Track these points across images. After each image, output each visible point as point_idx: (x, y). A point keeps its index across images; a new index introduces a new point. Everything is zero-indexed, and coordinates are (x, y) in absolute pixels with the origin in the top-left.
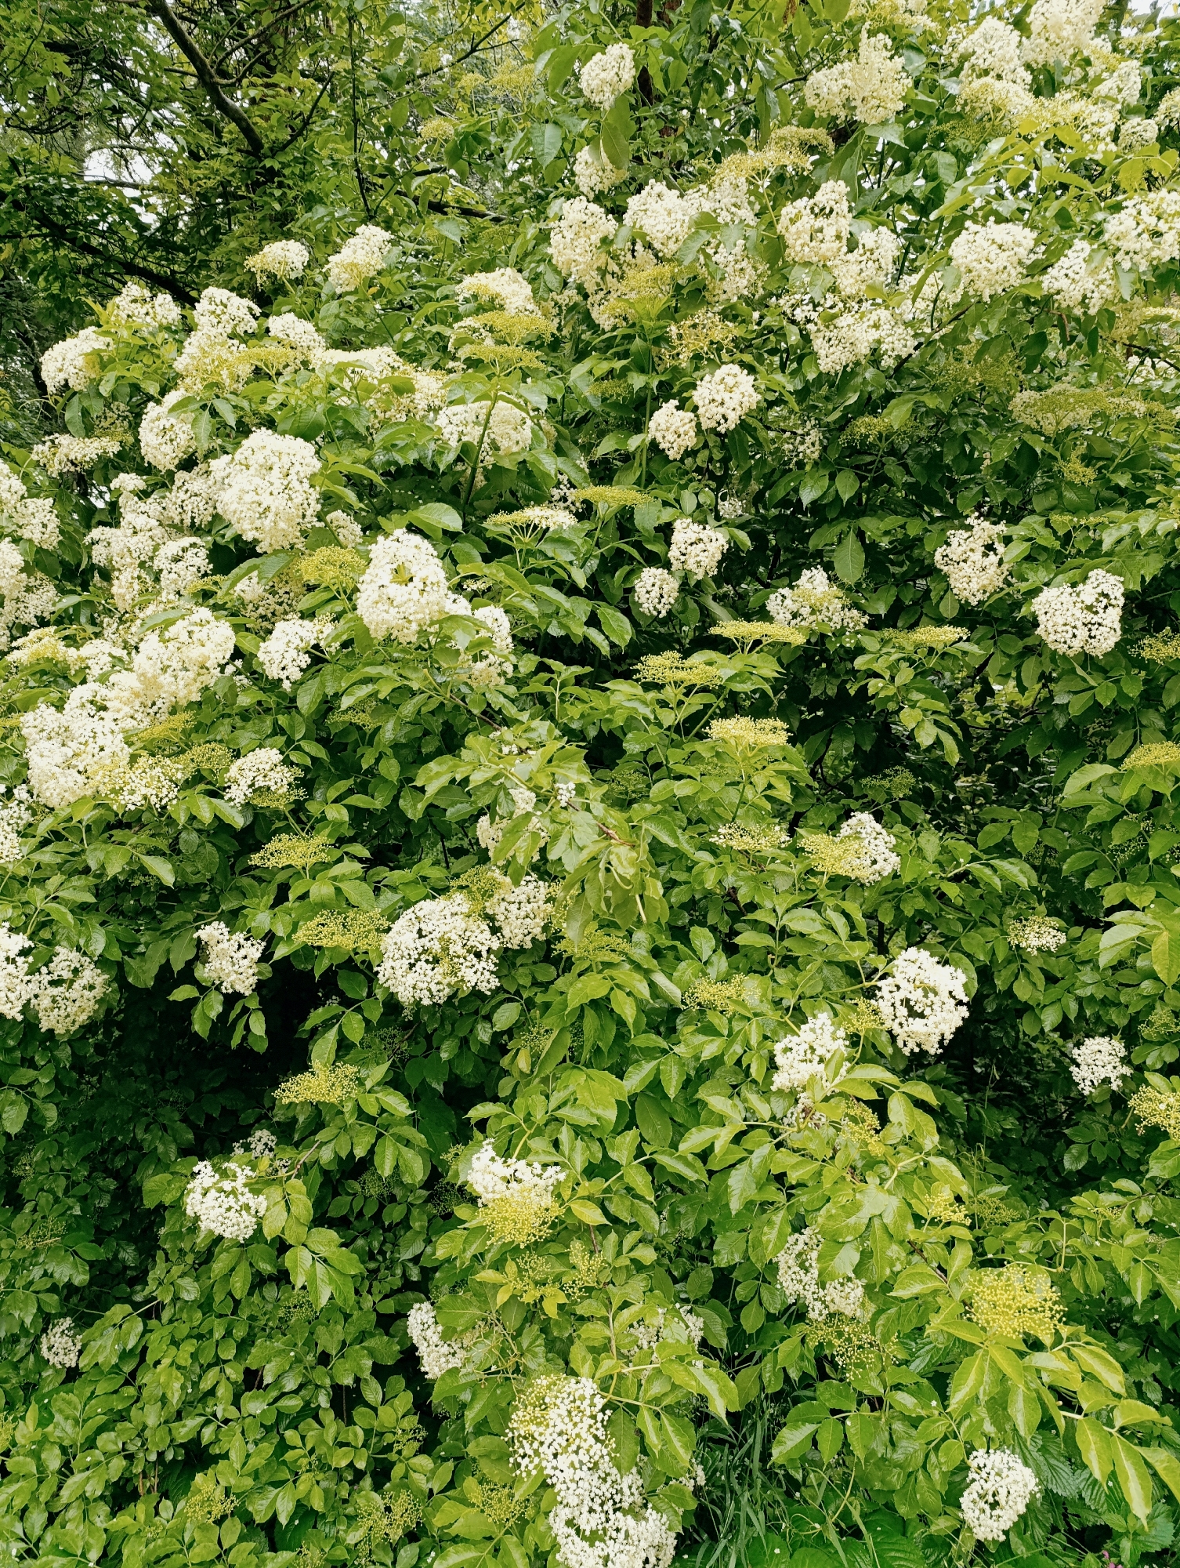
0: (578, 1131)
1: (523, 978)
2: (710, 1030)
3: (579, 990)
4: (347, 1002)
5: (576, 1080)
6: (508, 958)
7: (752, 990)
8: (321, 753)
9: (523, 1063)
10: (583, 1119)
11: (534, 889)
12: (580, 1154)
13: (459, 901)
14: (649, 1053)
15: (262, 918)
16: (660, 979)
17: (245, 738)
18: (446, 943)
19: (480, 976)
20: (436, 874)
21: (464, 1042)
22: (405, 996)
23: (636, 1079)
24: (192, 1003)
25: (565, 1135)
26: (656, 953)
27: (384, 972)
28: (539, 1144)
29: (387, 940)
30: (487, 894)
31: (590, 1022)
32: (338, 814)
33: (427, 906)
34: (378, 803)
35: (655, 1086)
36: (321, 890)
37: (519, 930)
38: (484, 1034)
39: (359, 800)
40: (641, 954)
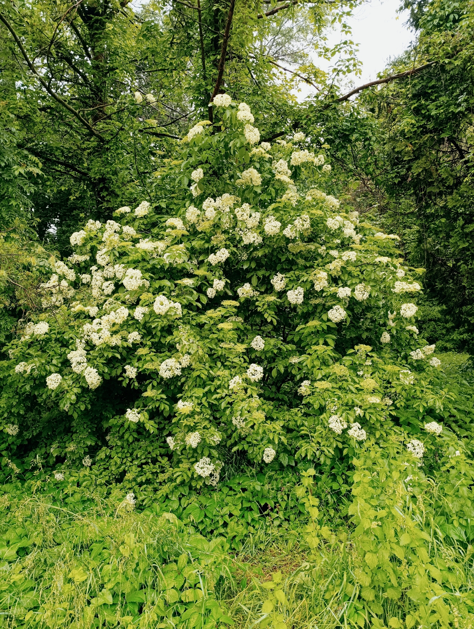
0: (196, 397)
1: (186, 373)
2: (219, 380)
3: (195, 374)
4: (153, 379)
5: (196, 390)
6: (183, 369)
7: (227, 372)
8: (145, 332)
9: (186, 388)
10: (197, 395)
11: (187, 357)
12: (196, 401)
13: (173, 359)
14: (210, 385)
15: (136, 364)
16: (211, 371)
17: (131, 330)
18: (171, 367)
19: (178, 373)
20: (169, 354)
21: (175, 386)
22: (164, 376)
23: (207, 389)
24: (122, 381)
25: (194, 398)
26: (210, 367)
27: (160, 373)
28: (189, 400)
29: (161, 367)
30: (179, 358)
31: (198, 379)
32: (149, 343)
33: (167, 360)
34: (157, 340)
35: (210, 390)
36: (148, 358)
37: (185, 364)
38: (179, 384)
39: (153, 340)
40: (207, 367)
